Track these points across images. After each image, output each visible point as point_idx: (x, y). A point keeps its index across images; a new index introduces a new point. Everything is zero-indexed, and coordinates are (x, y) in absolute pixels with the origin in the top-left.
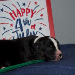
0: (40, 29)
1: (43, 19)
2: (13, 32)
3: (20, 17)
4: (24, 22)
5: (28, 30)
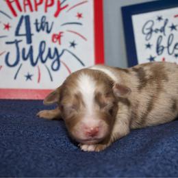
0: (73, 44)
1: (80, 24)
2: (7, 43)
3: (28, 12)
4: (36, 24)
5: (43, 43)
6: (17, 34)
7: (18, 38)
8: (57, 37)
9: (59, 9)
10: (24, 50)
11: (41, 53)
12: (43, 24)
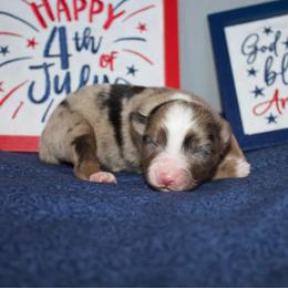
0: (132, 71)
1: (143, 40)
2: (32, 68)
3: (63, 22)
4: (76, 39)
5: (86, 67)
6: (47, 54)
7: (49, 61)
8: (108, 60)
9: (111, 18)
10: (57, 78)
11: (83, 82)
12: (87, 40)
